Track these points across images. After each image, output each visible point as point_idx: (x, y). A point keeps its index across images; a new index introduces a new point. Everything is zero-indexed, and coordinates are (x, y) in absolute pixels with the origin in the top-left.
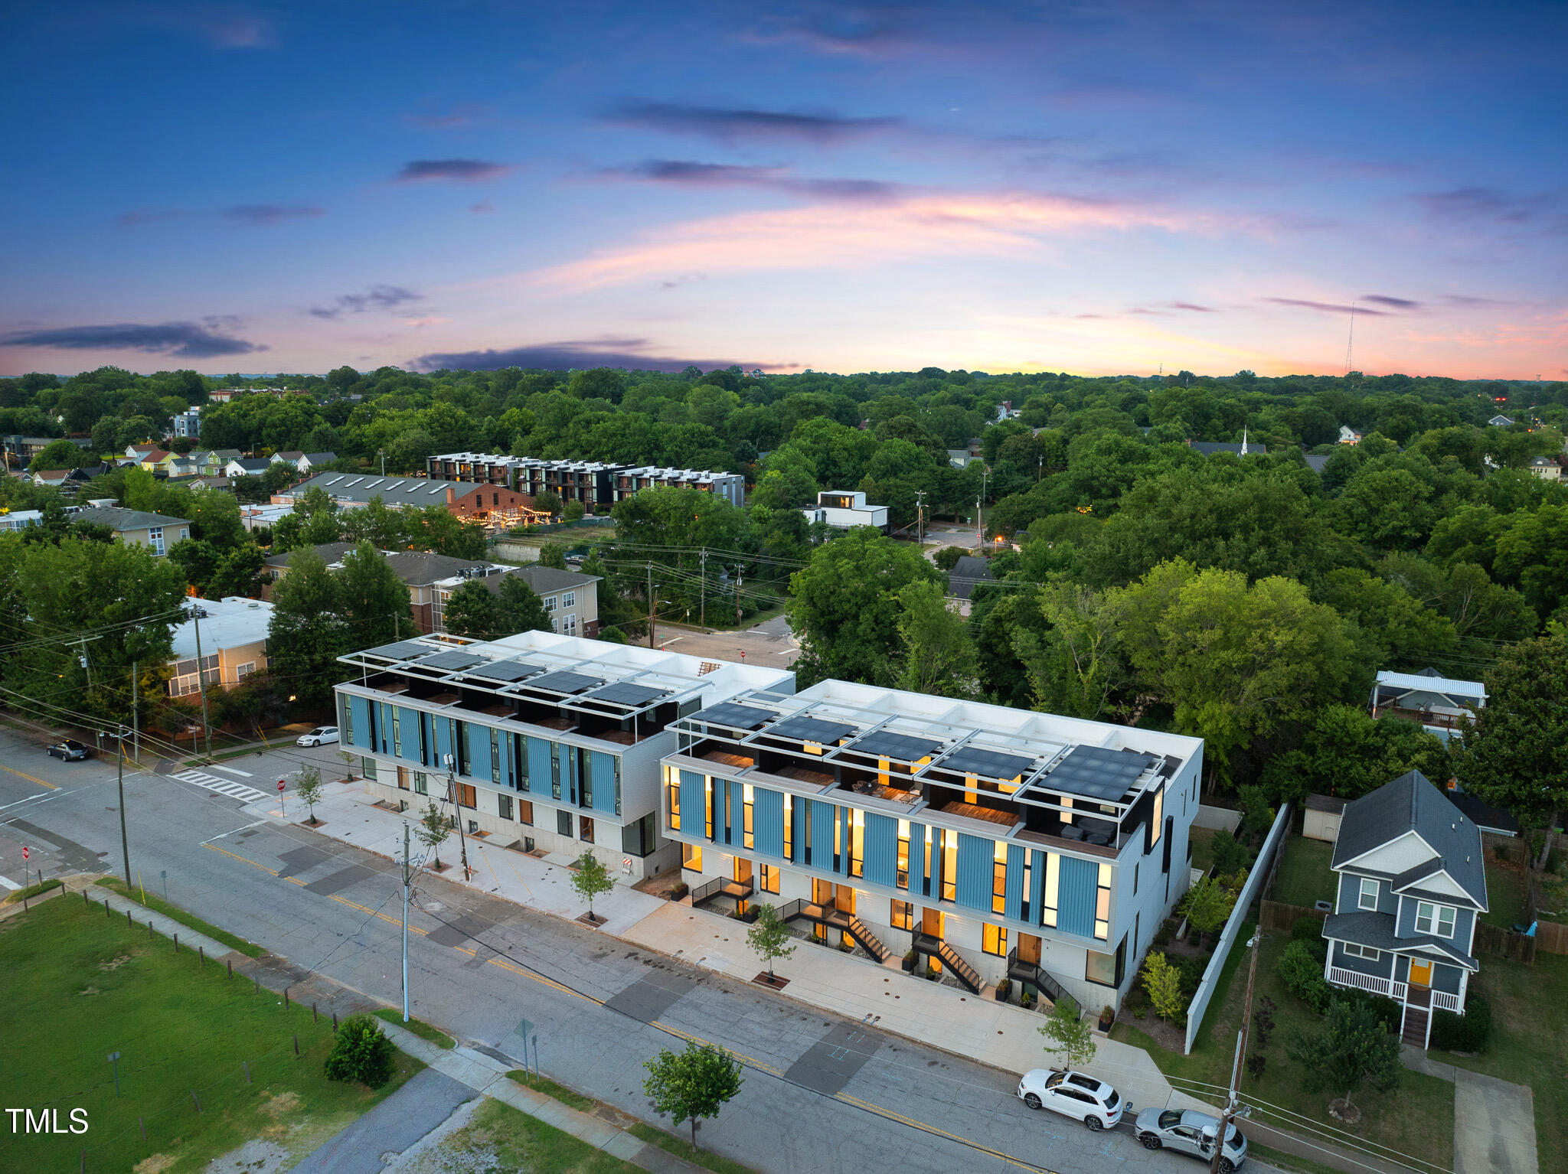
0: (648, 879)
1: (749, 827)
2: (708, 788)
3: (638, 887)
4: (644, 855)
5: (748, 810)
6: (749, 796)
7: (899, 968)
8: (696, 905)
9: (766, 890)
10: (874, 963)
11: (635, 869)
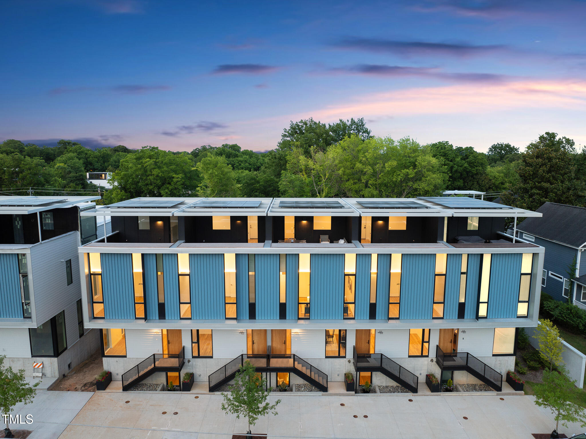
0: (64, 377)
1: (185, 297)
2: (138, 268)
3: (55, 387)
4: (57, 354)
5: (185, 282)
6: (184, 267)
7: (344, 391)
8: (126, 388)
9: (199, 357)
10: (321, 393)
11: (48, 371)
